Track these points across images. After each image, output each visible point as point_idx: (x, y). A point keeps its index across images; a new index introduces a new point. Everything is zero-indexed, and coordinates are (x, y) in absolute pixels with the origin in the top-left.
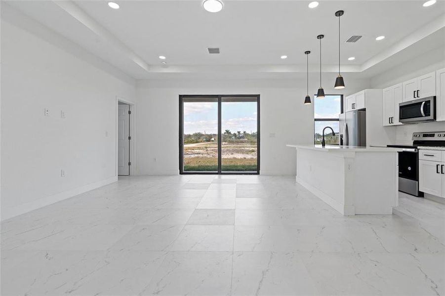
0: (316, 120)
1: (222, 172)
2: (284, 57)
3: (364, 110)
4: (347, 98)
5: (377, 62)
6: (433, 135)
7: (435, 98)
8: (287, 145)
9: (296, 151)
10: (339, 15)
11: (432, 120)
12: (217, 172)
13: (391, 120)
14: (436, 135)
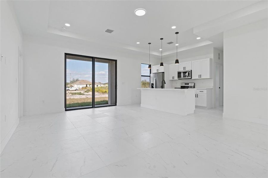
0: (142, 76)
1: (95, 106)
2: (138, 43)
3: (164, 73)
4: (153, 66)
5: (170, 53)
6: (189, 84)
7: (191, 70)
8: (137, 89)
9: (141, 91)
10: (177, 34)
11: (190, 79)
12: (91, 106)
13: (173, 78)
14: (190, 84)
